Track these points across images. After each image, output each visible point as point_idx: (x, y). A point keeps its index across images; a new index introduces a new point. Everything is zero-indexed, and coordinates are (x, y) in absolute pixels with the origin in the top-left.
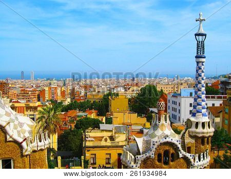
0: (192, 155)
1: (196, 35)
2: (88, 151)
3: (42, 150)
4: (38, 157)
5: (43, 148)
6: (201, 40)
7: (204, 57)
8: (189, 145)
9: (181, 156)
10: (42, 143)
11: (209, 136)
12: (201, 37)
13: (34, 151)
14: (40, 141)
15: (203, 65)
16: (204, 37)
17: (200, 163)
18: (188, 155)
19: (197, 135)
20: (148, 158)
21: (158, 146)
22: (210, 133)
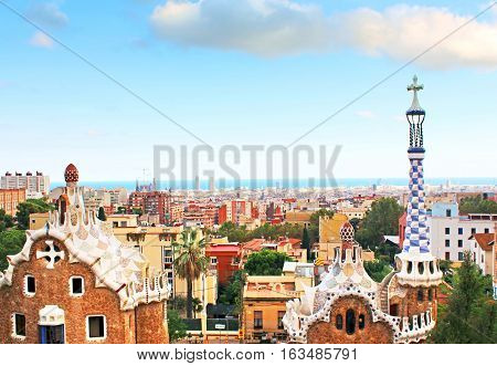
0: (396, 318)
1: (408, 114)
2: (251, 305)
3: (154, 303)
4: (148, 314)
5: (156, 299)
6: (416, 123)
7: (423, 151)
8: (396, 301)
9: (375, 319)
10: (156, 292)
11: (433, 287)
12: (416, 117)
13: (141, 305)
14: (153, 289)
15: (420, 164)
16: (422, 116)
17: (411, 333)
18: (389, 318)
19: (410, 283)
20: (319, 322)
21: (336, 302)
22: (433, 280)
